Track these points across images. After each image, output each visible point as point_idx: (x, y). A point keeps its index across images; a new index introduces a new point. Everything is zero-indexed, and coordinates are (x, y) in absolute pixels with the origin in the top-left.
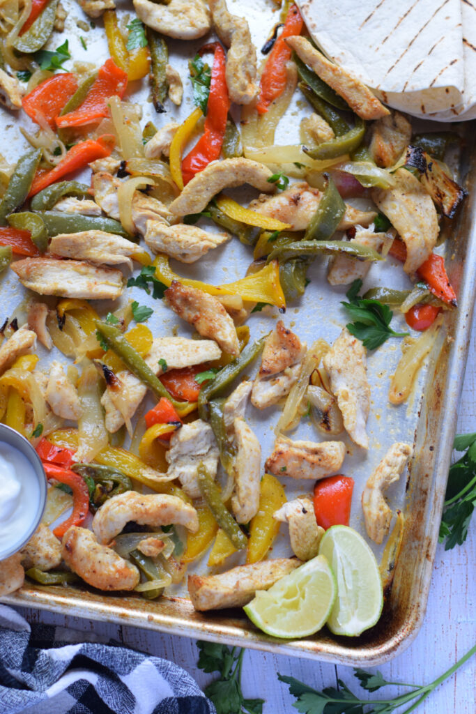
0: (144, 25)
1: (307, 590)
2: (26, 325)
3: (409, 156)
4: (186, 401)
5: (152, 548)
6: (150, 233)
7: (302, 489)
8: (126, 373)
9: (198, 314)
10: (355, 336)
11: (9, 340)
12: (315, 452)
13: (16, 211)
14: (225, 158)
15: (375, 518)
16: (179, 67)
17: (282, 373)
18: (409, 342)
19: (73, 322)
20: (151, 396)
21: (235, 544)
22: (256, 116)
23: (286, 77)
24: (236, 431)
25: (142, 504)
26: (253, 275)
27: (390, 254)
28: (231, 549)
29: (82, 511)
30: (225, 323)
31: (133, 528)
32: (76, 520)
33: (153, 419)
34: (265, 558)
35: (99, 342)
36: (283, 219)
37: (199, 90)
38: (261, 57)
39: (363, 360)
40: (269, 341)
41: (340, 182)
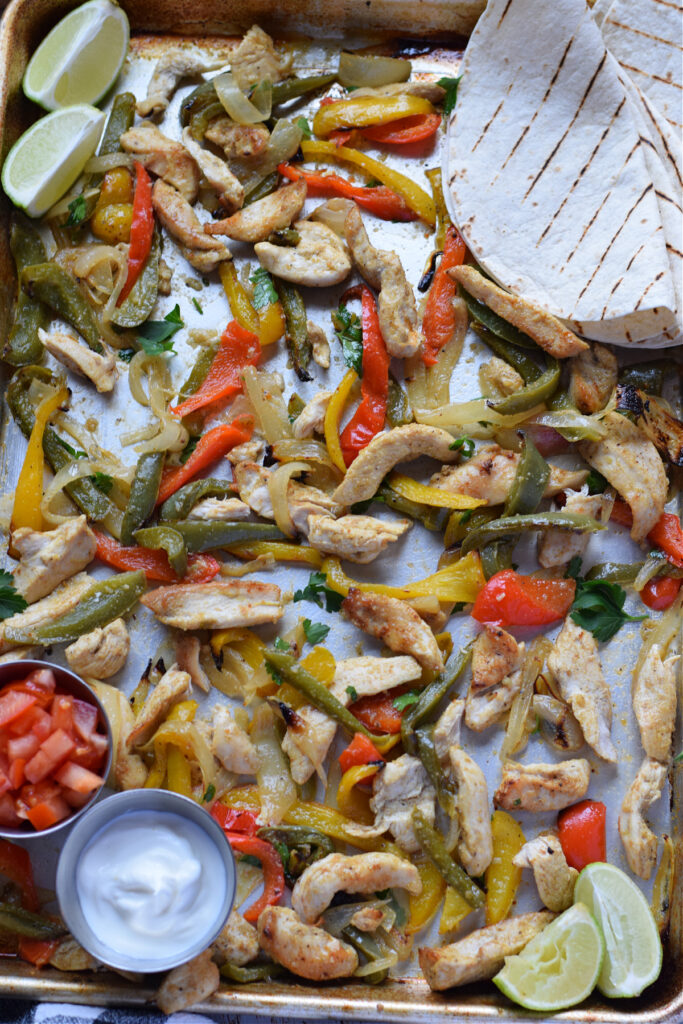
0: (271, 276)
1: (568, 948)
3: (619, 397)
4: (386, 734)
5: (369, 921)
6: (314, 531)
7: (542, 824)
8: (309, 708)
9: (385, 625)
10: (583, 627)
11: (159, 686)
12: (554, 776)
13: (144, 526)
14: (392, 426)
15: (639, 848)
16: (321, 321)
17: (500, 684)
18: (650, 626)
19: (234, 656)
20: (343, 734)
21: (471, 902)
22: (424, 370)
23: (454, 316)
24: (454, 763)
25: (351, 868)
26: (446, 569)
27: (612, 519)
28: (466, 909)
29: (276, 886)
30: (421, 632)
31: (344, 899)
32: (271, 898)
33: (348, 761)
34: (509, 916)
35: (270, 676)
36: (475, 493)
37: (348, 348)
38: (419, 295)
39: (596, 655)
40: (479, 647)
41: (538, 438)
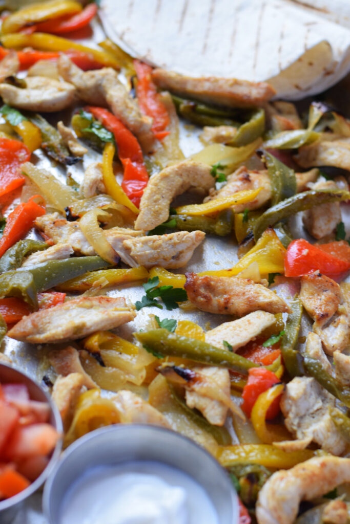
2: (60, 374)
5: (338, 513)
9: (225, 296)
17: (337, 312)
19: (110, 354)
23: (165, 106)
33: (253, 393)
35: (151, 354)
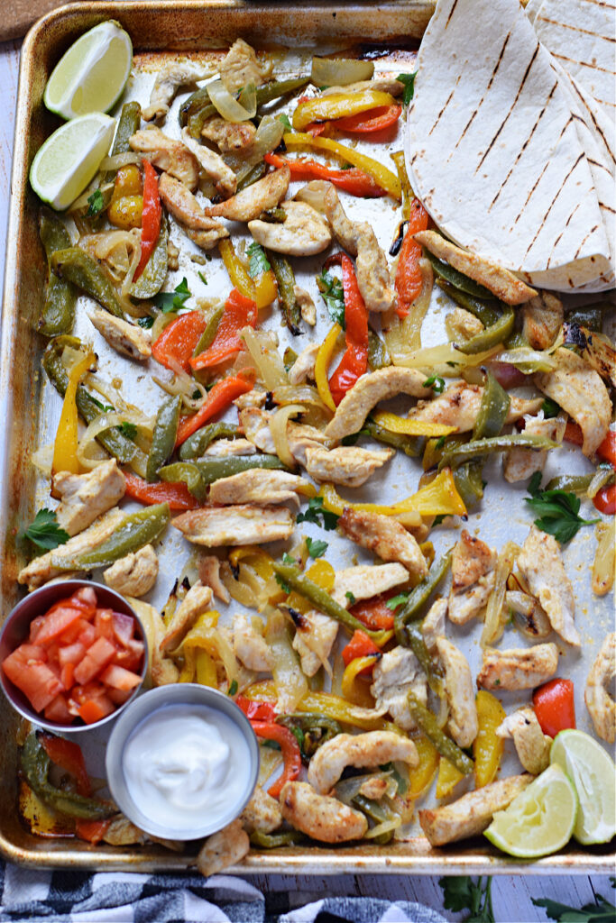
0: (263, 249)
1: (546, 803)
2: (199, 581)
3: (566, 333)
4: (380, 629)
5: (375, 790)
6: (311, 461)
7: (519, 700)
8: (314, 612)
9: (376, 538)
10: (545, 531)
11: (185, 601)
12: (527, 659)
13: (166, 464)
14: (373, 370)
15: (603, 716)
16: (307, 285)
17: (477, 583)
18: (603, 528)
19: (248, 570)
20: (344, 631)
21: (461, 769)
22: (398, 321)
23: (421, 275)
24: (441, 650)
25: (357, 745)
26: (425, 487)
27: (565, 439)
28: (458, 776)
29: (295, 764)
30: (407, 542)
31: (351, 772)
32: (290, 775)
33: (350, 655)
34: (495, 780)
35: (280, 586)
36: (447, 422)
37: (333, 305)
38: (390, 259)
39: (558, 555)
40: (456, 553)
41: (499, 374)
